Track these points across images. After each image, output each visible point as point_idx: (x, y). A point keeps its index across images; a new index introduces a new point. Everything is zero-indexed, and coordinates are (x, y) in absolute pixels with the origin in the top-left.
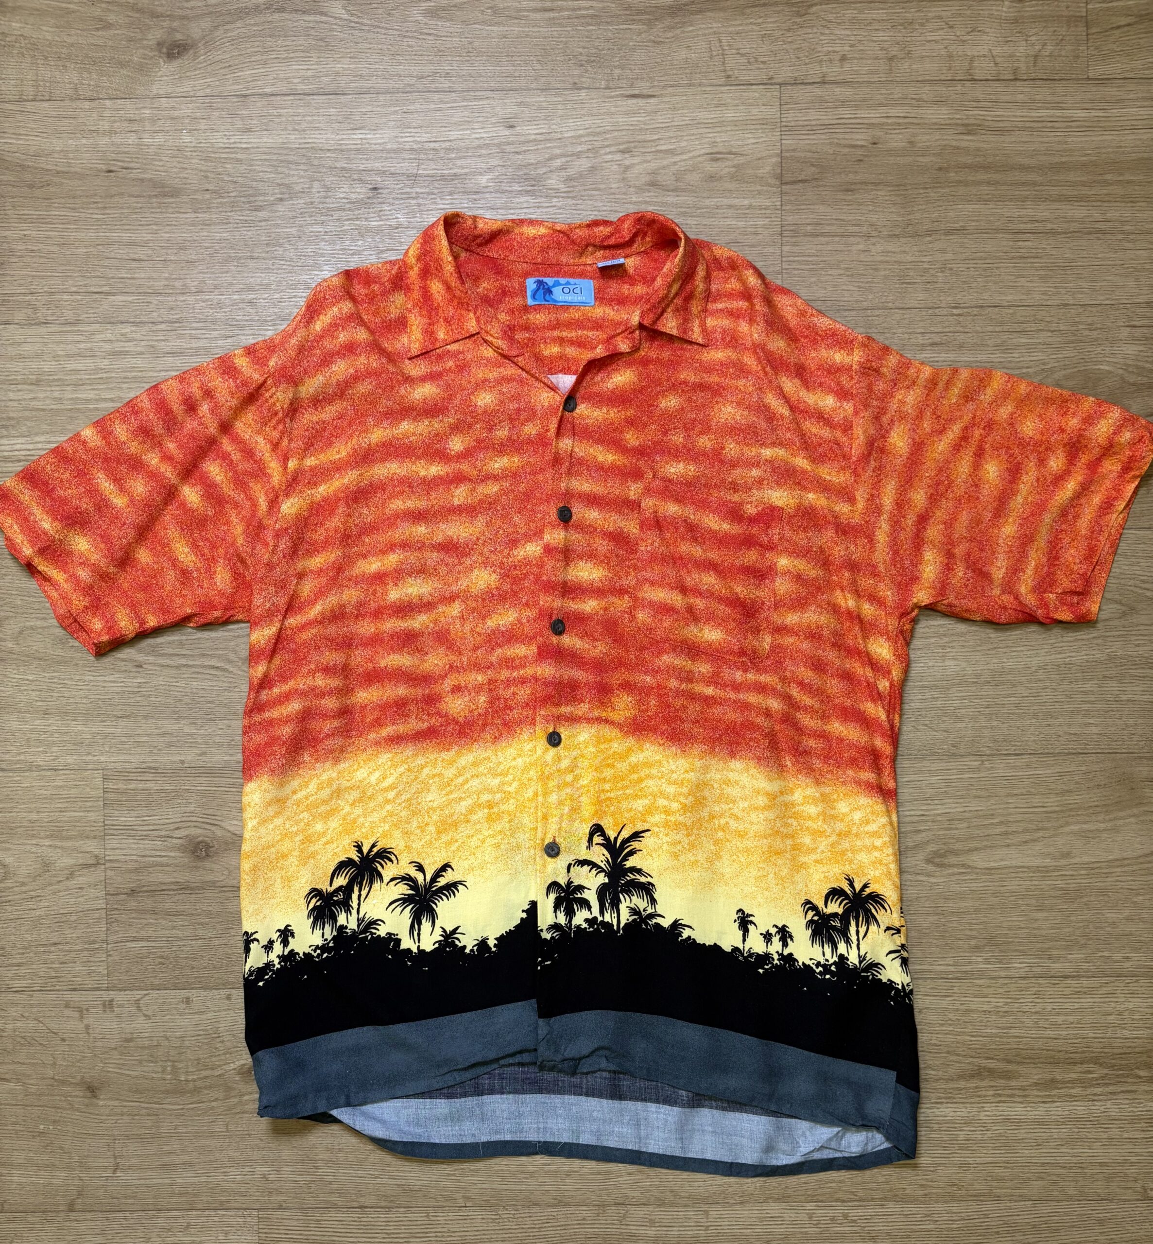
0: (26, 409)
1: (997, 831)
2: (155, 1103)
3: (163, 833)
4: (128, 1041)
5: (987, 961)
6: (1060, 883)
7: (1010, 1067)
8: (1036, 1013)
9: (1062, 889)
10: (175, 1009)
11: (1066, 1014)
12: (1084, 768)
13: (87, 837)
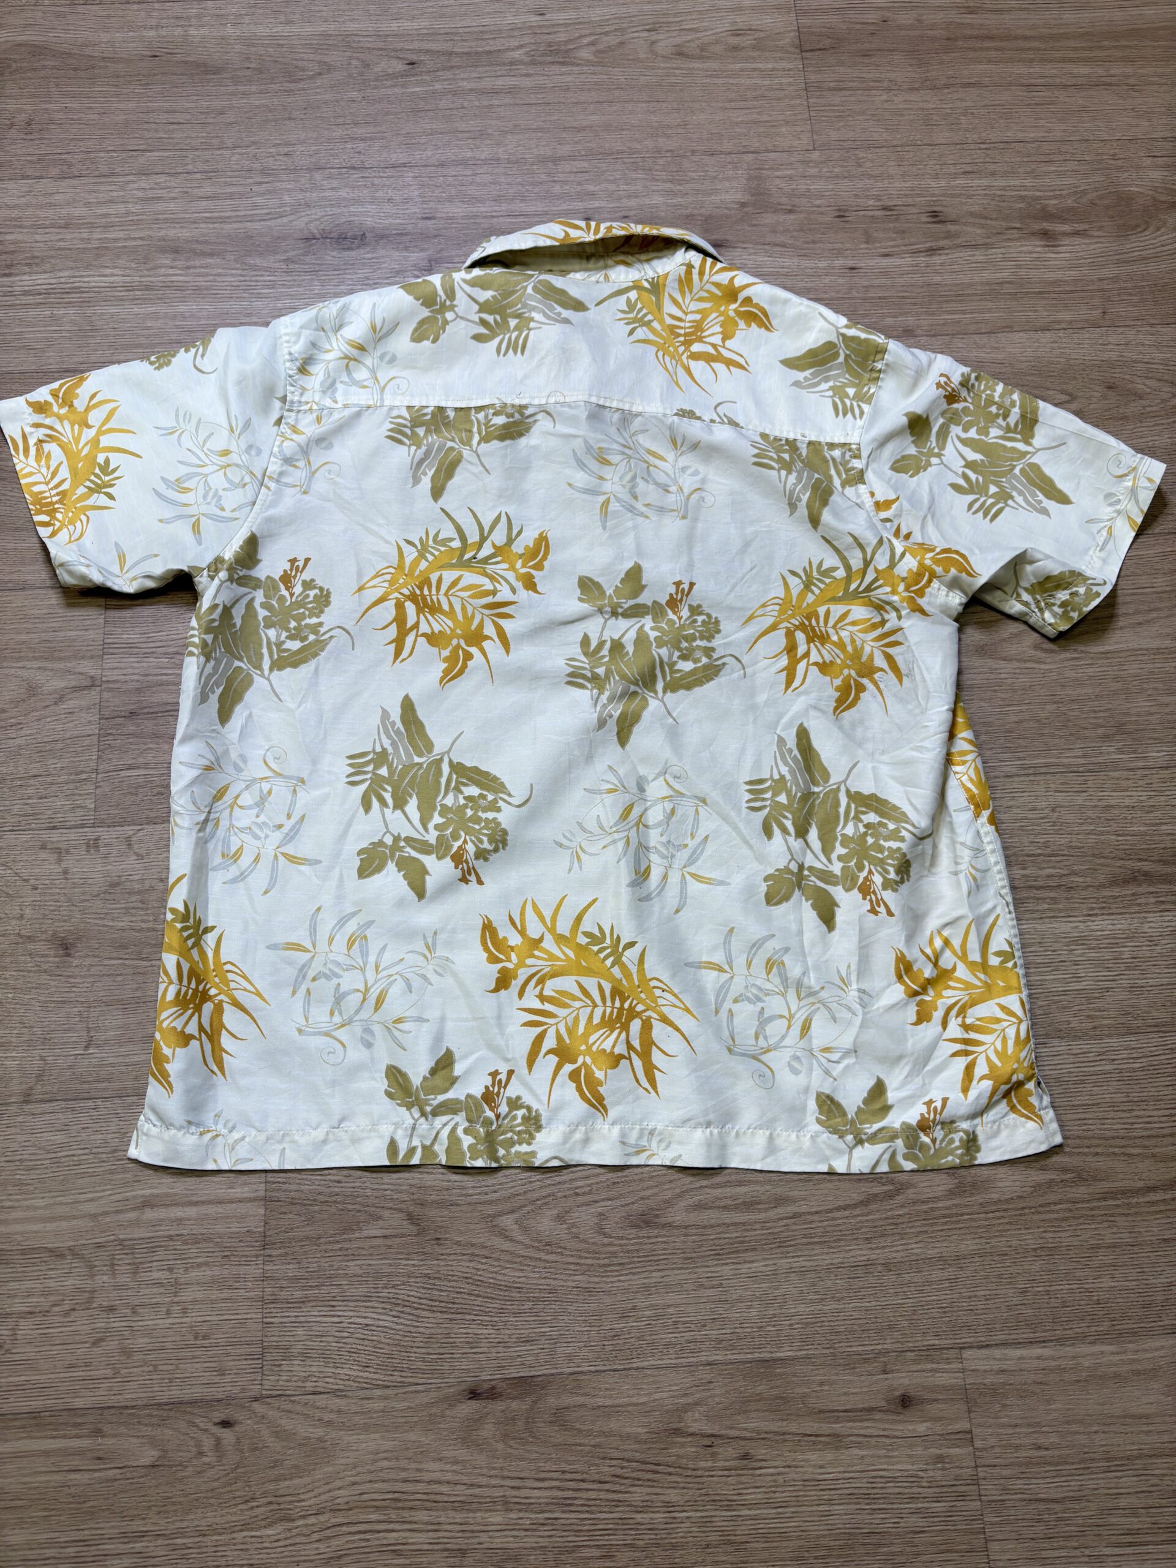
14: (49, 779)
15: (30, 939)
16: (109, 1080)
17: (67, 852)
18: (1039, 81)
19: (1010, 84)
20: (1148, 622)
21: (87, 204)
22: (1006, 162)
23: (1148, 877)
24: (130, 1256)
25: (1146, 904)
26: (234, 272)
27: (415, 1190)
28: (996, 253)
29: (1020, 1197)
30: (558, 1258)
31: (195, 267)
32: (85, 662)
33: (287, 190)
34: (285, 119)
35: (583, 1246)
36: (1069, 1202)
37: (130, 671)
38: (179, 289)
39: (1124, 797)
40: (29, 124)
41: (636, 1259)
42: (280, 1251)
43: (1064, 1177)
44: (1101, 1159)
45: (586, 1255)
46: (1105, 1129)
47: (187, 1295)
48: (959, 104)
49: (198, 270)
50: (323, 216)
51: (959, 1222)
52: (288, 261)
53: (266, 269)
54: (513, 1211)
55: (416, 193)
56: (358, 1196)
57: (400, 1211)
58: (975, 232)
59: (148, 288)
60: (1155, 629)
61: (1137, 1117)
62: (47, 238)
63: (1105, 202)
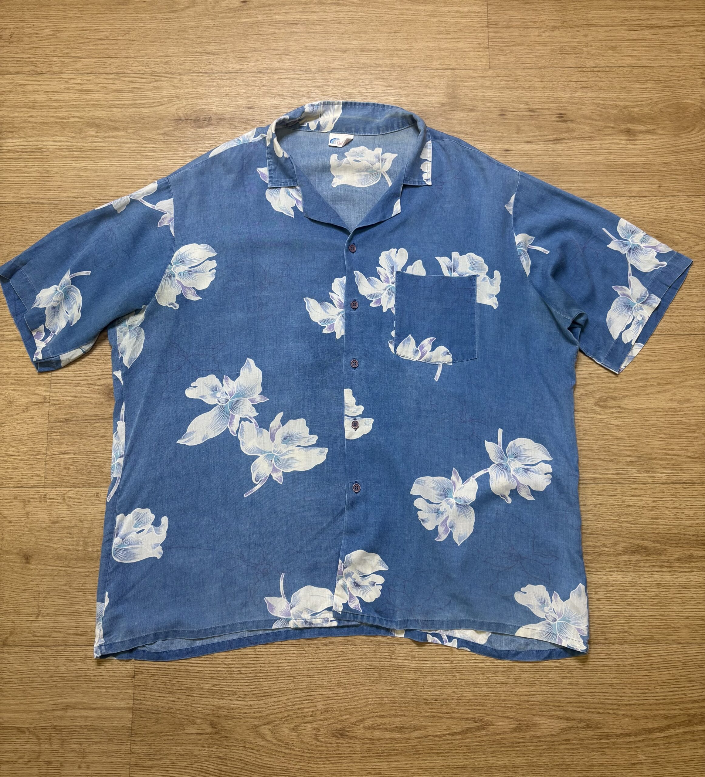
0: (25, 122)
1: (641, 384)
2: (70, 567)
3: (89, 382)
4: (54, 523)
5: (638, 472)
6: (685, 420)
7: (659, 546)
8: (675, 508)
9: (686, 423)
10: (88, 500)
11: (695, 509)
12: (695, 344)
13: (39, 385)
14: (19, 458)
15: (7, 552)
16: (50, 636)
17: (29, 501)
18: (637, 23)
19: (618, 25)
20: (665, 391)
21: (46, 93)
22: (609, 81)
23: (647, 550)
24: (59, 735)
25: (644, 567)
26: (132, 141)
27: (215, 709)
28: (596, 143)
29: (552, 735)
30: (292, 752)
31: (109, 137)
32: (40, 388)
33: (166, 87)
34: (166, 38)
35: (306, 746)
36: (580, 739)
37: (67, 394)
38: (100, 151)
39: (638, 501)
40: (11, 36)
41: (334, 755)
42: (141, 738)
43: (579, 725)
44: (601, 715)
45: (307, 751)
46: (606, 699)
47: (89, 759)
48: (583, 39)
49: (111, 139)
50: (187, 105)
51: (517, 747)
52: (164, 134)
53: (151, 139)
54: (268, 724)
55: (244, 91)
56: (183, 710)
57: (207, 720)
58: (584, 129)
59: (81, 150)
60: (668, 396)
61: (625, 693)
62: (22, 114)
63: (669, 110)
